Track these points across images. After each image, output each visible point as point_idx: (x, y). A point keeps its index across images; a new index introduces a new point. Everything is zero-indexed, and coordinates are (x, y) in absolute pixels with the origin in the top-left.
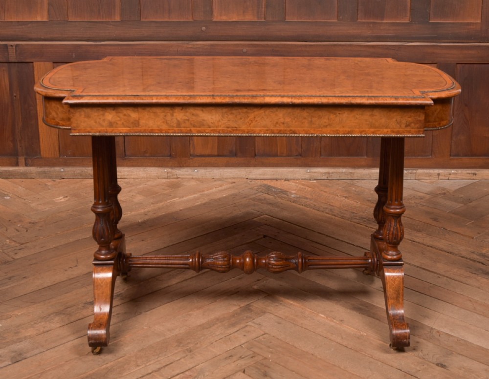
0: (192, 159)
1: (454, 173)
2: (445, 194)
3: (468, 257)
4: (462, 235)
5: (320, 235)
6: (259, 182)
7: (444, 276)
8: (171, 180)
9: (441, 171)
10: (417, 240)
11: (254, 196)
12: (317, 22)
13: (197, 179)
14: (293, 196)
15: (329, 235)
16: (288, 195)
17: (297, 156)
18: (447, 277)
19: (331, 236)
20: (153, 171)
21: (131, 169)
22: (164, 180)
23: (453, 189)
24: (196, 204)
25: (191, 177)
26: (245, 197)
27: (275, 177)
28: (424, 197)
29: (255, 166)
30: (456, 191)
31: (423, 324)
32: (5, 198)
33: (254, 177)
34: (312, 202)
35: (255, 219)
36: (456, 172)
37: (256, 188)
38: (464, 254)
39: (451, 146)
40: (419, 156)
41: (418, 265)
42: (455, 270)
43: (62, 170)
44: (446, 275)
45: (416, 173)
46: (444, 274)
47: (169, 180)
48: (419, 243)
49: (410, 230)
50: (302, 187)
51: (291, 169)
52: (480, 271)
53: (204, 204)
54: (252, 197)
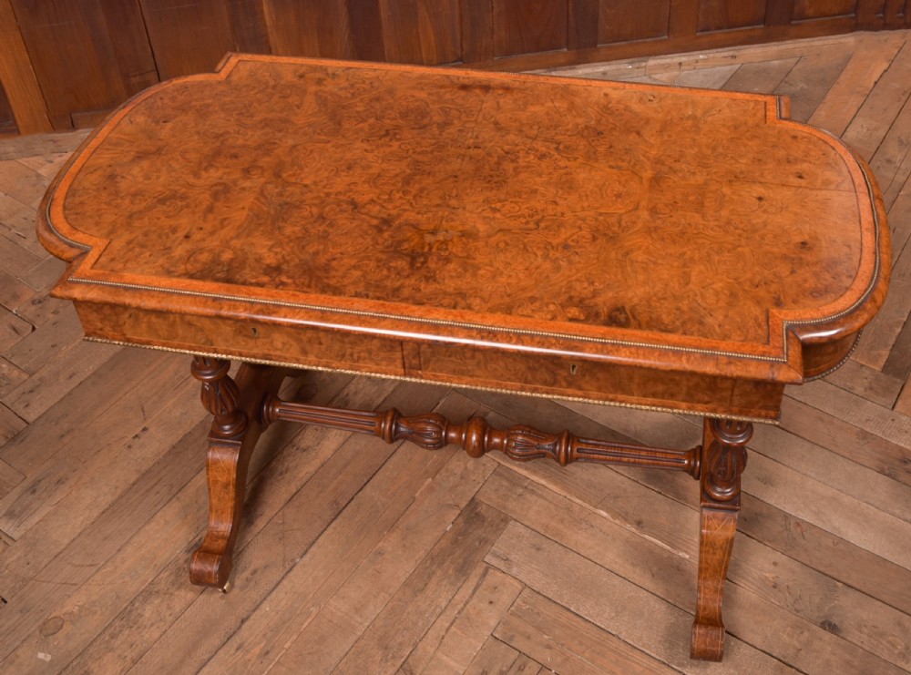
1: (704, 60)
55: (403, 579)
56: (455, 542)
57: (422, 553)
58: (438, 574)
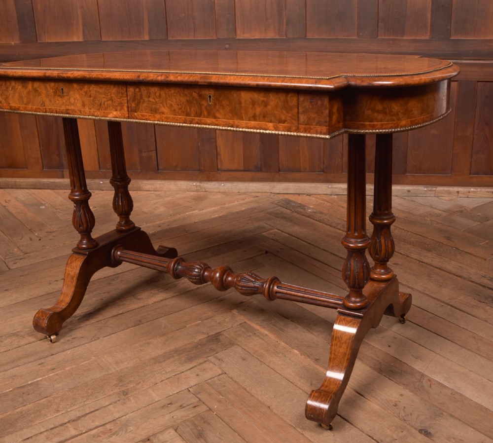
0: (219, 173)
1: (473, 191)
2: (462, 211)
3: (478, 282)
4: (475, 256)
5: (325, 252)
6: (281, 197)
7: (448, 305)
8: (200, 193)
9: (460, 189)
10: (425, 260)
11: (272, 210)
12: (337, 39)
13: (223, 193)
14: (309, 211)
15: (333, 252)
16: (305, 210)
17: (319, 172)
18: (451, 306)
19: (335, 253)
20: (183, 184)
21: (163, 182)
22: (192, 194)
23: (472, 207)
24: (213, 217)
25: (217, 191)
26: (262, 211)
27: (298, 192)
28: (440, 215)
29: (279, 181)
30: (474, 209)
31: (413, 369)
32: (41, 207)
33: (278, 192)
34: (326, 217)
35: (264, 234)
36: (475, 190)
37: (276, 202)
38: (474, 278)
39: (471, 164)
40: (438, 174)
41: (421, 290)
42: (462, 298)
43: (101, 182)
44: (450, 304)
45: (435, 190)
46: (448, 302)
47: (197, 193)
48: (427, 264)
49: (420, 249)
50: (322, 202)
51: (313, 185)
52: (490, 299)
53: (221, 217)
54: (269, 211)
55: (153, 356)
56: (196, 347)
57: (172, 348)
58: (175, 358)
